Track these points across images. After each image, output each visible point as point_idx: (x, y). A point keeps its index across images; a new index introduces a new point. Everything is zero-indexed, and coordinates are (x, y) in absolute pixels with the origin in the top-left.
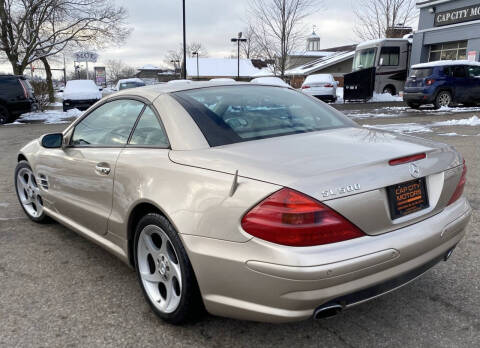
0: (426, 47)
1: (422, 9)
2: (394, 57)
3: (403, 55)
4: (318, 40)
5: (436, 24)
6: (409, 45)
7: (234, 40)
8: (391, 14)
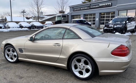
0: (72, 16)
1: (70, 7)
2: (65, 18)
3: (67, 17)
4: (42, 13)
5: (74, 11)
6: (68, 15)
7: (22, 12)
8: (62, 8)
